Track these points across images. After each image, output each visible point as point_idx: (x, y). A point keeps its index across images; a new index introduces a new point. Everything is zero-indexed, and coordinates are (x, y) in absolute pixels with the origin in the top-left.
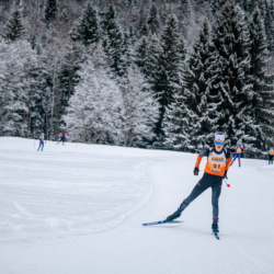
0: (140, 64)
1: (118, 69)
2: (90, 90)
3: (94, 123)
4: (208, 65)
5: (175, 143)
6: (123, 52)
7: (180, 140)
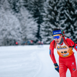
0: (26, 6)
1: (16, 10)
2: (4, 21)
3: (8, 36)
4: (58, 3)
5: (47, 41)
6: (17, 1)
7: (49, 40)
